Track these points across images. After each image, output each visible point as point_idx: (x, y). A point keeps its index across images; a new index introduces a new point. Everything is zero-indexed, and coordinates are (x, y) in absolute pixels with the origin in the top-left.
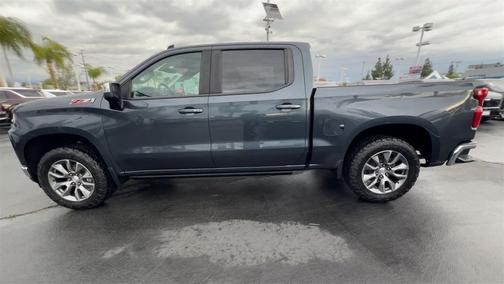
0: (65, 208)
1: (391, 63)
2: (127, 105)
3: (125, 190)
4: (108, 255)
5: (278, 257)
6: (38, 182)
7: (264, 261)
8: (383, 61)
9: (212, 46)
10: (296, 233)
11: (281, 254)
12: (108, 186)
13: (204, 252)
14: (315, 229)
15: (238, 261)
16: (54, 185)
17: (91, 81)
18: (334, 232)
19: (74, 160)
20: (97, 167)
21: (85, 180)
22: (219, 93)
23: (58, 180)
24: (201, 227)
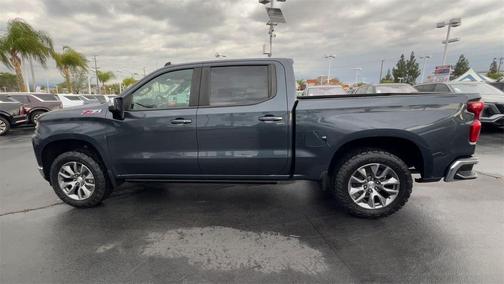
0: (69, 206)
1: (417, 60)
2: (128, 115)
3: (121, 192)
4: (101, 250)
5: (253, 264)
6: (49, 181)
7: (238, 266)
8: (407, 58)
9: (203, 63)
10: (274, 243)
11: (255, 262)
12: (106, 187)
13: (184, 254)
14: (294, 241)
15: (214, 265)
16: (62, 184)
17: (101, 84)
18: (313, 245)
19: (80, 161)
20: (98, 170)
21: (87, 181)
22: (206, 104)
23: (66, 180)
24: (184, 231)
